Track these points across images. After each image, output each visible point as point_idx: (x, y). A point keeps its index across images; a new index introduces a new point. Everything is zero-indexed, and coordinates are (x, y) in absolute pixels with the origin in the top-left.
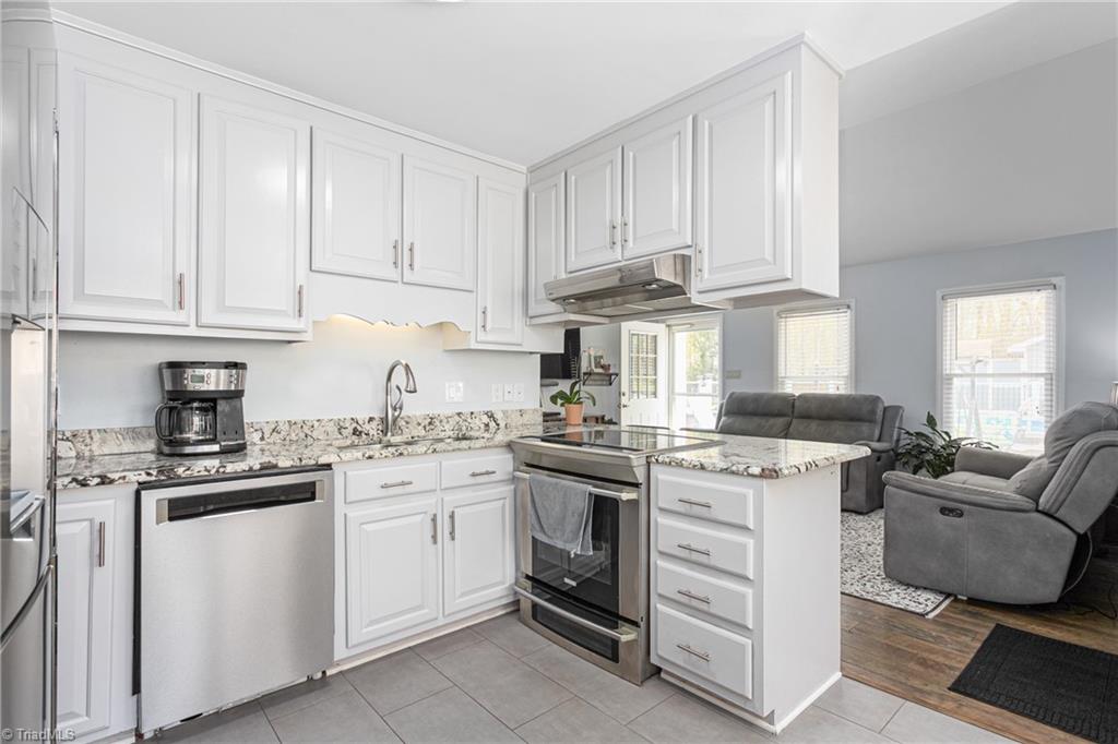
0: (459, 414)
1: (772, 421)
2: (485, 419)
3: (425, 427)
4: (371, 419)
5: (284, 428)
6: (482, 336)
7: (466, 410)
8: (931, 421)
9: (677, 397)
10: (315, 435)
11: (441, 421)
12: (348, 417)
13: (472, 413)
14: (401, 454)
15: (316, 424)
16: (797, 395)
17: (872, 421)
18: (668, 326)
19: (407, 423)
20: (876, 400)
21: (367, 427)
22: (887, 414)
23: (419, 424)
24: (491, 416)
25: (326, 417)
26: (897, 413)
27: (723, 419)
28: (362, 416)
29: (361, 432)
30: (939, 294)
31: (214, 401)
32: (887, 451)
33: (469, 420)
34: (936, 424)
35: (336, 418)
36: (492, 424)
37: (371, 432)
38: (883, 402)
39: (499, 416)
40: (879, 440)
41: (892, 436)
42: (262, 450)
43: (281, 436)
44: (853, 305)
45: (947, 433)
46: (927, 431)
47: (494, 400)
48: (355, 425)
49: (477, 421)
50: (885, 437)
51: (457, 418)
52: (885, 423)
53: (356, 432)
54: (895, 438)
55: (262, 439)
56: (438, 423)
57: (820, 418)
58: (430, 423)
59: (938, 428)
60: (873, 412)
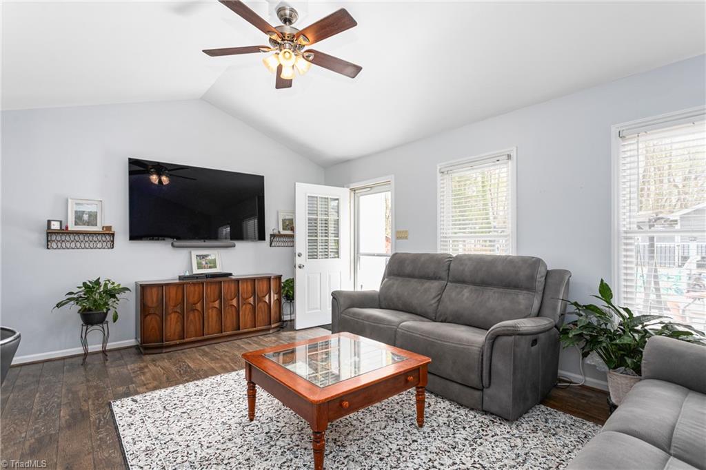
1: (427, 284)
8: (605, 291)
9: (361, 257)
16: (454, 256)
17: (530, 289)
18: (354, 190)
20: (536, 263)
22: (549, 280)
26: (562, 279)
27: (386, 279)
30: (614, 130)
32: (549, 330)
34: (611, 296)
38: (546, 266)
40: (539, 314)
41: (555, 309)
44: (514, 155)
45: (626, 310)
46: (601, 304)
50: (546, 311)
52: (547, 292)
54: (559, 311)
57: (474, 283)
59: (614, 301)
60: (532, 278)
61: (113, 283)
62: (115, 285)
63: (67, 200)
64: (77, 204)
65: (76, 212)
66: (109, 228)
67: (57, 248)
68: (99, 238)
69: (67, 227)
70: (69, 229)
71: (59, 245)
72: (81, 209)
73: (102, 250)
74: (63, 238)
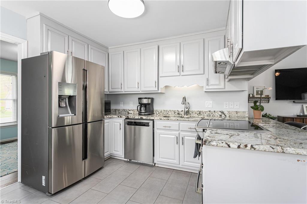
0: (209, 111)
2: (220, 113)
3: (198, 114)
4: (182, 111)
5: (163, 111)
6: (207, 87)
7: (212, 110)
10: (169, 113)
11: (203, 113)
12: (177, 110)
13: (215, 111)
14: (168, 119)
15: (169, 111)
19: (192, 112)
21: (181, 113)
23: (196, 113)
24: (223, 113)
25: (171, 110)
28: (180, 110)
29: (179, 114)
31: (146, 105)
33: (213, 113)
35: (174, 110)
36: (223, 115)
37: (182, 114)
39: (226, 113)
42: (159, 116)
43: (162, 113)
47: (225, 107)
48: (178, 112)
49: (217, 114)
51: (209, 112)
53: (178, 114)
55: (159, 113)
56: (202, 113)
58: (199, 113)
61: (271, 115)
62: (272, 116)
63: (254, 87)
64: (257, 88)
65: (257, 91)
66: (268, 96)
67: (251, 103)
68: (264, 99)
69: (254, 96)
70: (255, 96)
71: (251, 101)
72: (258, 90)
73: (265, 103)
74: (253, 99)
